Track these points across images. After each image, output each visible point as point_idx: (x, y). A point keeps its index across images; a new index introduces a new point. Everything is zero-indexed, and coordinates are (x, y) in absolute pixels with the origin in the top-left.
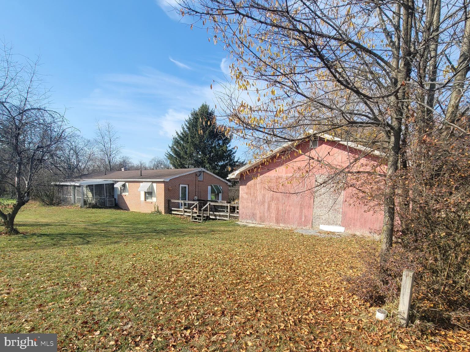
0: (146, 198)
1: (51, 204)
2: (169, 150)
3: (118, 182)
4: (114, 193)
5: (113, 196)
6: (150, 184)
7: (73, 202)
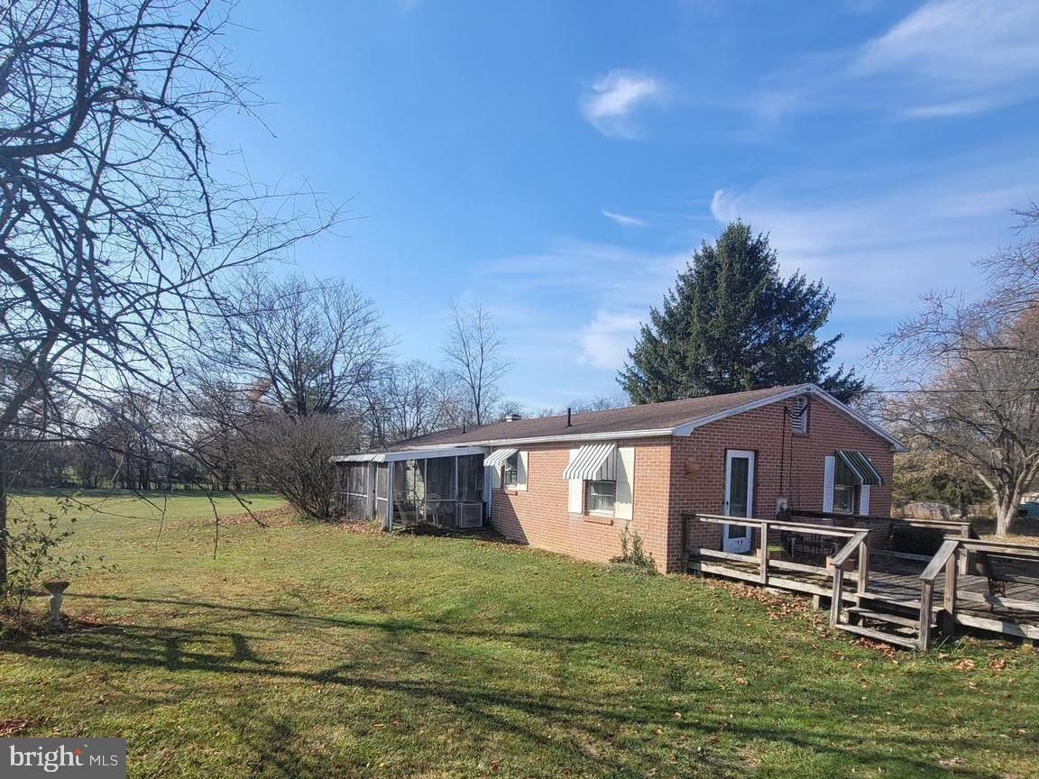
0: (588, 504)
1: (324, 516)
2: (631, 363)
3: (495, 448)
4: (481, 485)
5: (480, 493)
6: (607, 450)
7: (368, 512)
